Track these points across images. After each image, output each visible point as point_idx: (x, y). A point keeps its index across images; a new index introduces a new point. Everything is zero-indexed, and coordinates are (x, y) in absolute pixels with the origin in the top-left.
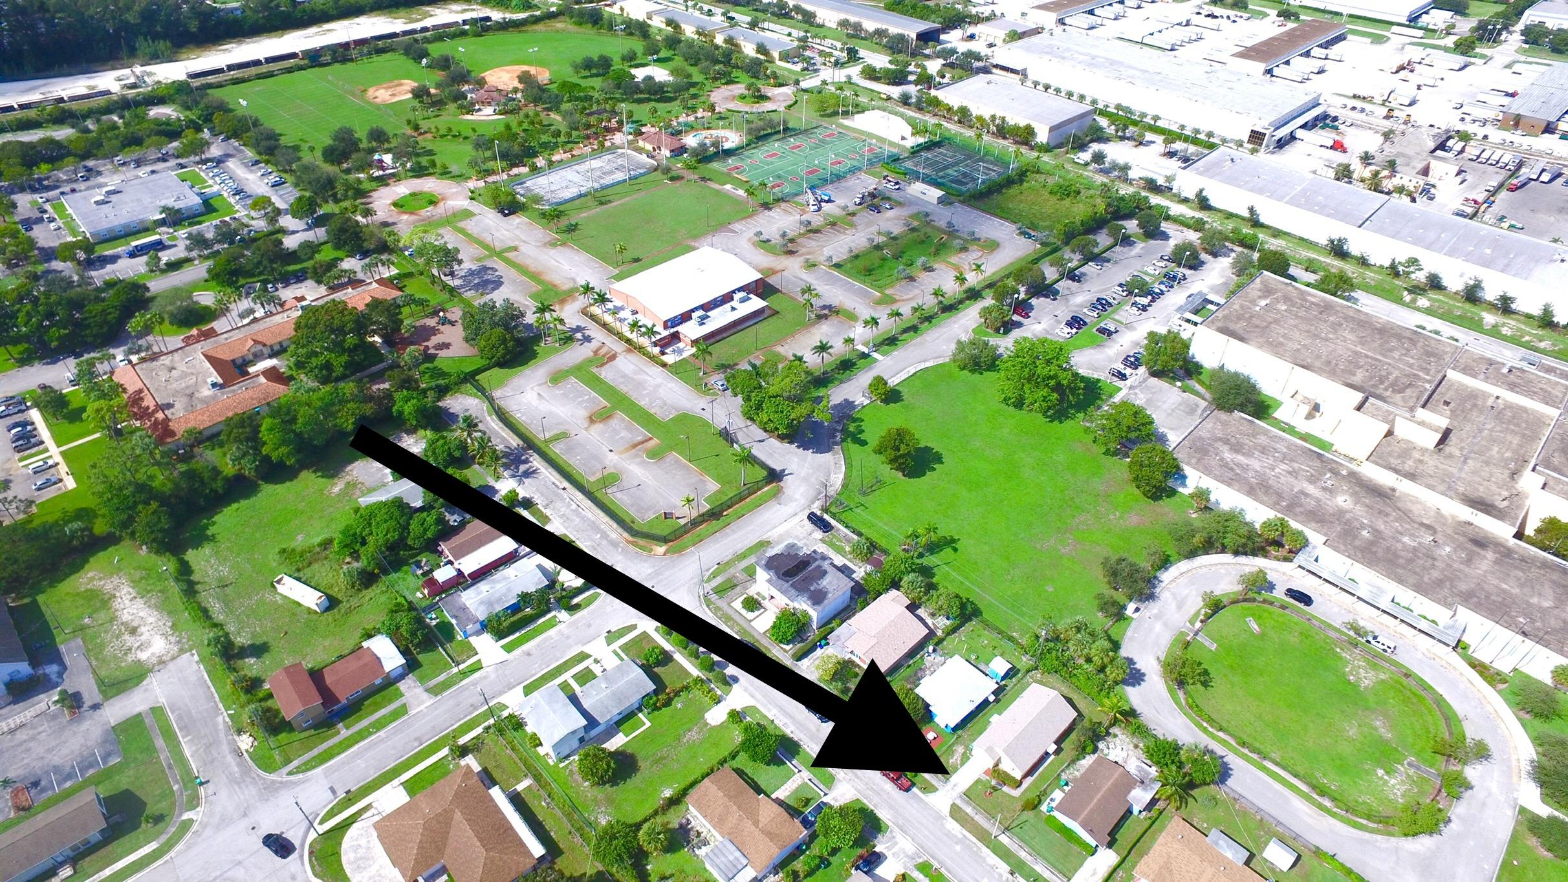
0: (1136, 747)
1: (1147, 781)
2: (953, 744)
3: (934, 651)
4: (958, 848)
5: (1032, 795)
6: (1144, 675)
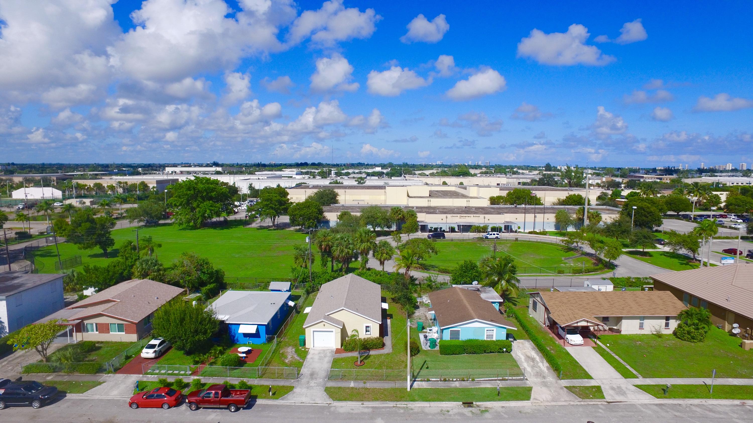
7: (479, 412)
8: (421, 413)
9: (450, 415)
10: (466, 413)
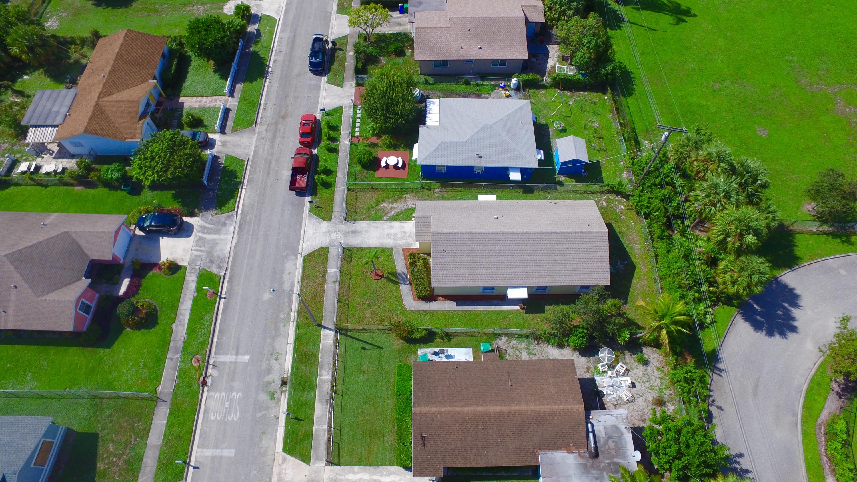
0: (660, 402)
1: (603, 461)
2: (411, 191)
3: (518, 89)
4: (267, 296)
5: (427, 324)
6: (794, 329)
7: (271, 390)
8: (275, 334)
9: (269, 360)
10: (271, 376)
